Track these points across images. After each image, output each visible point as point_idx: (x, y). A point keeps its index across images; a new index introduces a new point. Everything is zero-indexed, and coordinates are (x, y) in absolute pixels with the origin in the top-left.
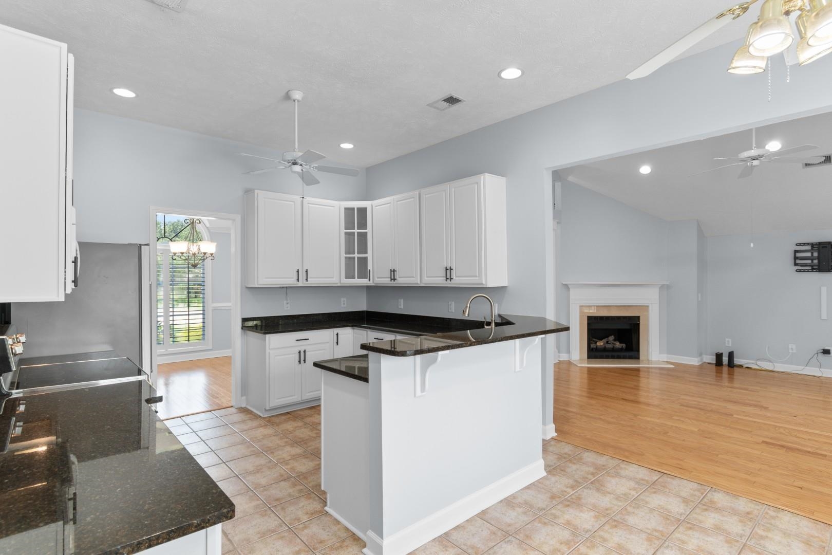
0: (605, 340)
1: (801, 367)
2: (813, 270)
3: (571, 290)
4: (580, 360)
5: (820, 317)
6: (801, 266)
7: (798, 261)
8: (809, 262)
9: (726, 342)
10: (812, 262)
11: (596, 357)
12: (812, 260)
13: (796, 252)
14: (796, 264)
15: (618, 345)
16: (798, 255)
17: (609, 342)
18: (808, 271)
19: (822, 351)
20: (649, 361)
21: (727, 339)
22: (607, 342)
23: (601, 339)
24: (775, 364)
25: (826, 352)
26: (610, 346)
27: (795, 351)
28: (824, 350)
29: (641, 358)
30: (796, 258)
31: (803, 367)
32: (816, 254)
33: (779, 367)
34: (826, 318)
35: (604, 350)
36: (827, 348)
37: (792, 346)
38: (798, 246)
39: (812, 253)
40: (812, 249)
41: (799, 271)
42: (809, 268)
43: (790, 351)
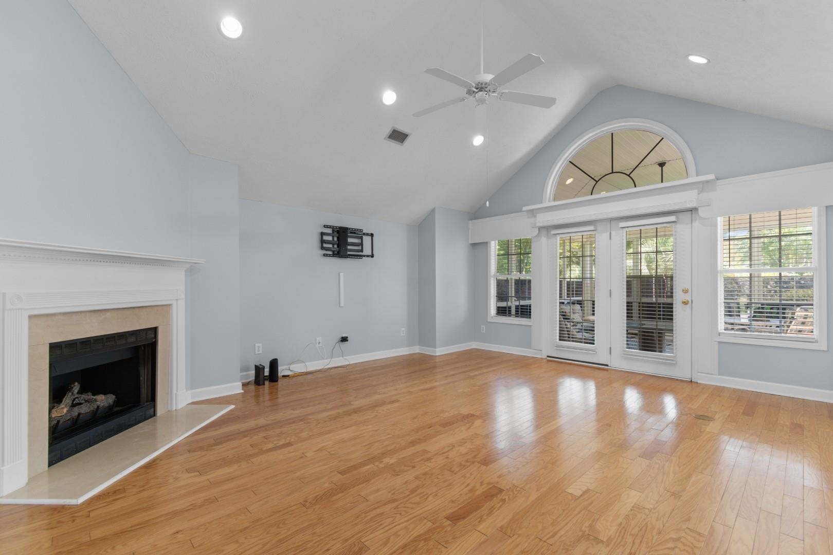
1: (328, 361)
2: (334, 255)
5: (339, 306)
6: (325, 250)
7: (325, 245)
8: (330, 246)
9: (257, 349)
10: (334, 247)
12: (333, 245)
13: (322, 234)
14: (322, 248)
16: (325, 238)
18: (331, 256)
19: (340, 340)
21: (257, 345)
24: (306, 364)
25: (344, 339)
27: (321, 344)
28: (341, 338)
29: (159, 413)
30: (322, 241)
32: (336, 239)
33: (312, 366)
34: (344, 305)
36: (344, 335)
37: (319, 339)
38: (325, 228)
39: (333, 237)
40: (333, 232)
41: (325, 255)
42: (330, 253)
43: (318, 345)
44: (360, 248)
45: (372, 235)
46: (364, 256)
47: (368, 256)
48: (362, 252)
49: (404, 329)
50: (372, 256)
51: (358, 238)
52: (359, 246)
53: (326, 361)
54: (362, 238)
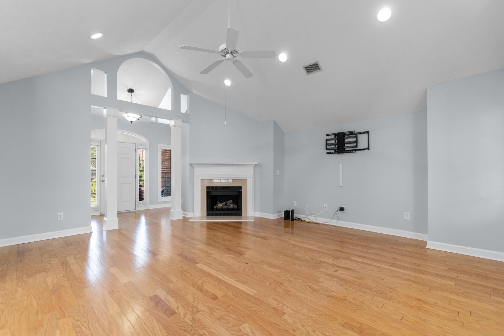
0: (224, 203)
2: (335, 152)
3: (195, 169)
4: (201, 217)
5: (339, 185)
6: (329, 150)
7: (328, 147)
8: (334, 146)
9: (294, 203)
10: (335, 147)
11: (213, 215)
12: (335, 146)
13: (327, 140)
14: (327, 149)
15: (232, 206)
16: (329, 142)
17: (227, 204)
18: (332, 153)
19: (339, 209)
20: (246, 217)
21: (294, 201)
22: (226, 204)
23: (221, 203)
24: (317, 218)
25: (342, 209)
26: (226, 207)
27: (327, 209)
28: (340, 208)
29: (242, 215)
30: (327, 144)
31: (330, 220)
33: (320, 220)
34: (342, 186)
35: (222, 209)
36: (343, 206)
37: (326, 205)
38: (328, 136)
39: (335, 141)
40: (335, 138)
41: (328, 153)
42: (333, 151)
43: (325, 209)
44: (355, 144)
45: (368, 132)
46: (360, 150)
47: (364, 149)
48: (357, 147)
49: (409, 214)
50: (368, 149)
51: (354, 137)
52: (354, 143)
53: (329, 220)
54: (356, 137)
